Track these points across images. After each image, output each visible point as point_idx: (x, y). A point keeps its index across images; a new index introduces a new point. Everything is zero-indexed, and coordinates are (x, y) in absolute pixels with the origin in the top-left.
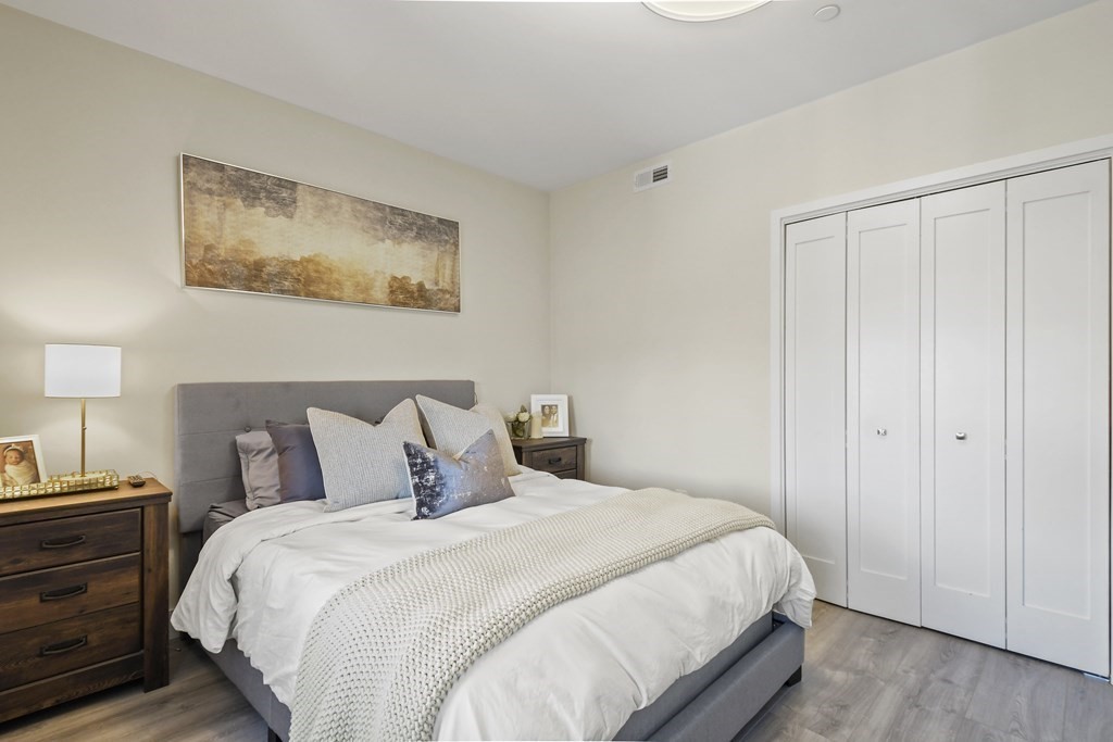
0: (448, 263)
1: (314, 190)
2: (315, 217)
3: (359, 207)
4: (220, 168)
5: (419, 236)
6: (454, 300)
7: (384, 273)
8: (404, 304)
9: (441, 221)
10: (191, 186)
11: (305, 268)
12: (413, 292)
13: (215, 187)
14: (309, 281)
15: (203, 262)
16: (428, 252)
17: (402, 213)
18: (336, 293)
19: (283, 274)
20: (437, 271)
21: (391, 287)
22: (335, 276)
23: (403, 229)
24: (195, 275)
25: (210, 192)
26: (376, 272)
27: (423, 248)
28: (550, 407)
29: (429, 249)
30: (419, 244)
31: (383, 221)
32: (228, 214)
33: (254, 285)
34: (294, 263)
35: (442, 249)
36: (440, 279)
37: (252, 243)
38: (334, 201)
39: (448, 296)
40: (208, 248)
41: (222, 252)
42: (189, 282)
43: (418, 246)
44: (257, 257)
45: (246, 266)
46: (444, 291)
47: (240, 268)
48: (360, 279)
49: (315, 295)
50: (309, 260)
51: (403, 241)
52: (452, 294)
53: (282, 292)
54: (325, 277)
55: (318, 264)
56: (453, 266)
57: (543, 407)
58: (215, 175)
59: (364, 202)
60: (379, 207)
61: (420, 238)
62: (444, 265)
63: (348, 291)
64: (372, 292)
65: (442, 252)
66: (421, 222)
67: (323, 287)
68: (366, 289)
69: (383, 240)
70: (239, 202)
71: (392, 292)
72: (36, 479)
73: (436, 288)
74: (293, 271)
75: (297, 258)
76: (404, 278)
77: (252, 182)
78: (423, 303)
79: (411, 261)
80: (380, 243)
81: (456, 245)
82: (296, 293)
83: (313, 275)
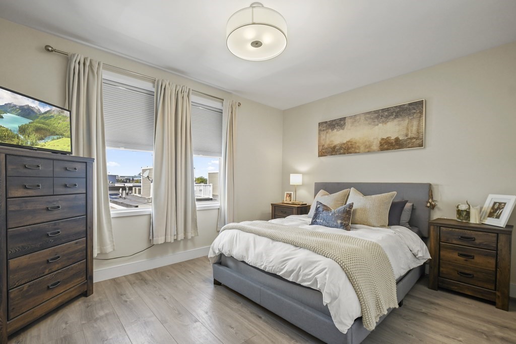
0: (415, 123)
1: (351, 117)
2: (351, 126)
3: (368, 116)
4: (326, 122)
5: (397, 116)
6: (418, 142)
7: (377, 138)
8: (387, 149)
9: (410, 104)
10: (320, 130)
11: (347, 145)
12: (392, 143)
13: (324, 128)
14: (349, 148)
15: (322, 149)
16: (402, 122)
17: (388, 109)
18: (357, 151)
19: (341, 148)
20: (408, 129)
21: (380, 143)
22: (357, 144)
23: (387, 117)
24: (320, 154)
25: (324, 130)
26: (374, 139)
27: (399, 121)
28: (500, 204)
29: (402, 120)
30: (398, 119)
31: (377, 118)
32: (328, 135)
33: (333, 153)
34: (344, 144)
35: (410, 118)
36: (409, 133)
37: (333, 141)
38: (358, 118)
39: (414, 140)
40: (323, 146)
41: (326, 146)
42: (319, 156)
43: (396, 121)
44: (333, 145)
45: (331, 148)
46: (411, 139)
47: (330, 149)
48: (368, 143)
49: (351, 153)
50: (348, 142)
51: (388, 122)
52: (417, 139)
53: (340, 154)
54: (354, 146)
55: (352, 142)
56: (419, 124)
57: (495, 203)
58: (325, 125)
59: (369, 113)
60: (376, 112)
61: (398, 117)
62: (412, 125)
63: (362, 149)
64: (372, 147)
65: (412, 119)
66: (398, 109)
67: (353, 149)
68: (370, 147)
69: (378, 125)
70: (330, 130)
71: (381, 145)
72: (291, 201)
73: (406, 138)
74: (344, 147)
75: (345, 142)
76: (387, 138)
77: (334, 123)
78: (398, 147)
79: (393, 129)
80: (376, 127)
81: (421, 113)
82: (344, 153)
83: (350, 146)
